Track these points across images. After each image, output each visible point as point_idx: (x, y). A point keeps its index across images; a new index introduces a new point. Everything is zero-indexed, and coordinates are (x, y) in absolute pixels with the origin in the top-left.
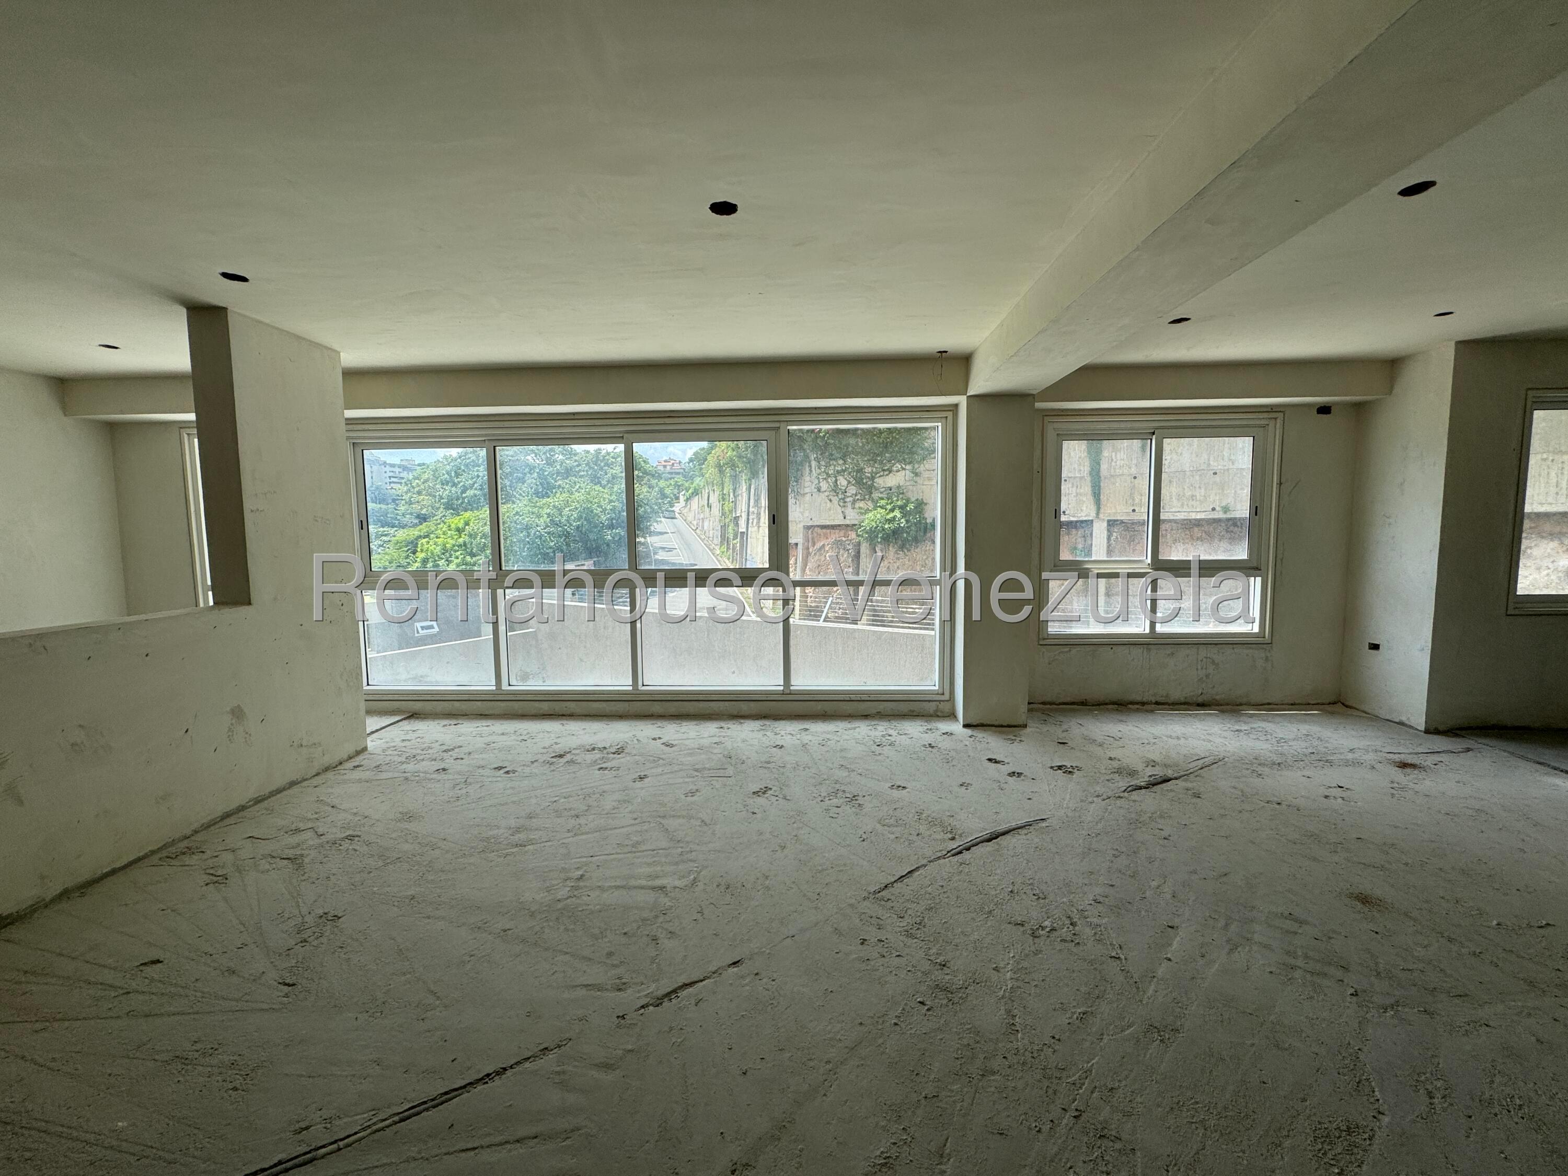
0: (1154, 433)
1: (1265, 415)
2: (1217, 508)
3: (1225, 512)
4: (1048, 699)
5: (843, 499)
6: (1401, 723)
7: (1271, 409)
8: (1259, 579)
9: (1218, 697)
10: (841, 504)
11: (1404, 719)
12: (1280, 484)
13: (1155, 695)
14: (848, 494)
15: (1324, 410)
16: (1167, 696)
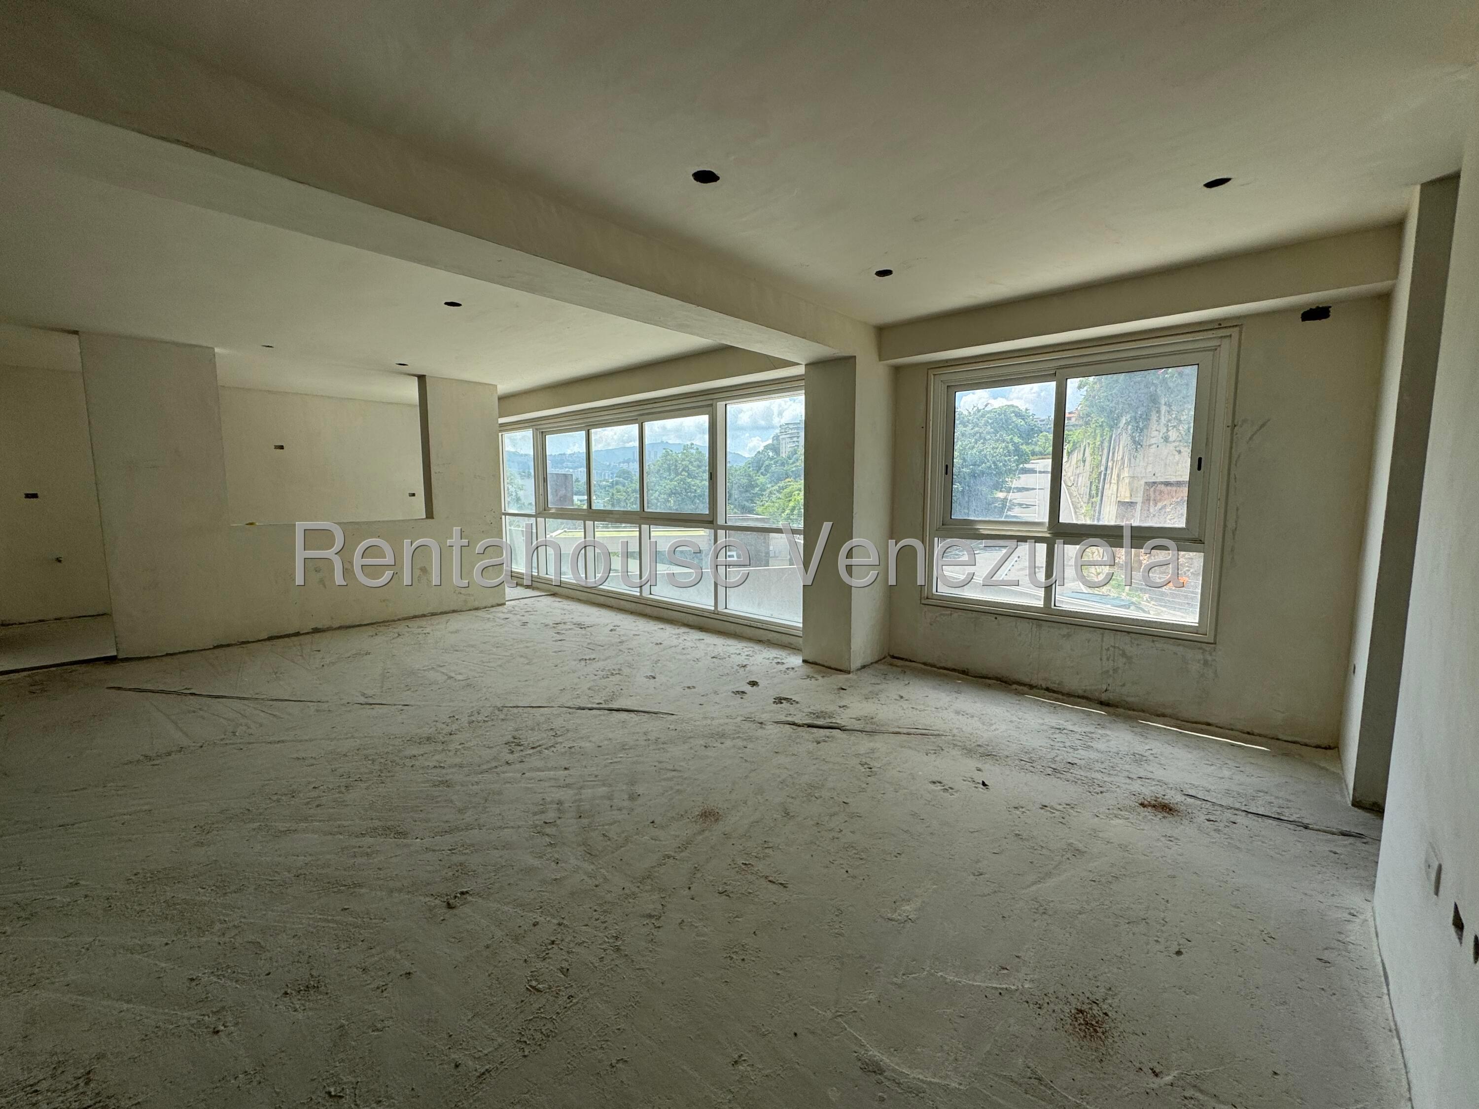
0: (1051, 375)
4: (930, 661)
7: (1219, 324)
8: (1200, 556)
12: (1233, 425)
13: (1045, 679)
15: (1316, 312)
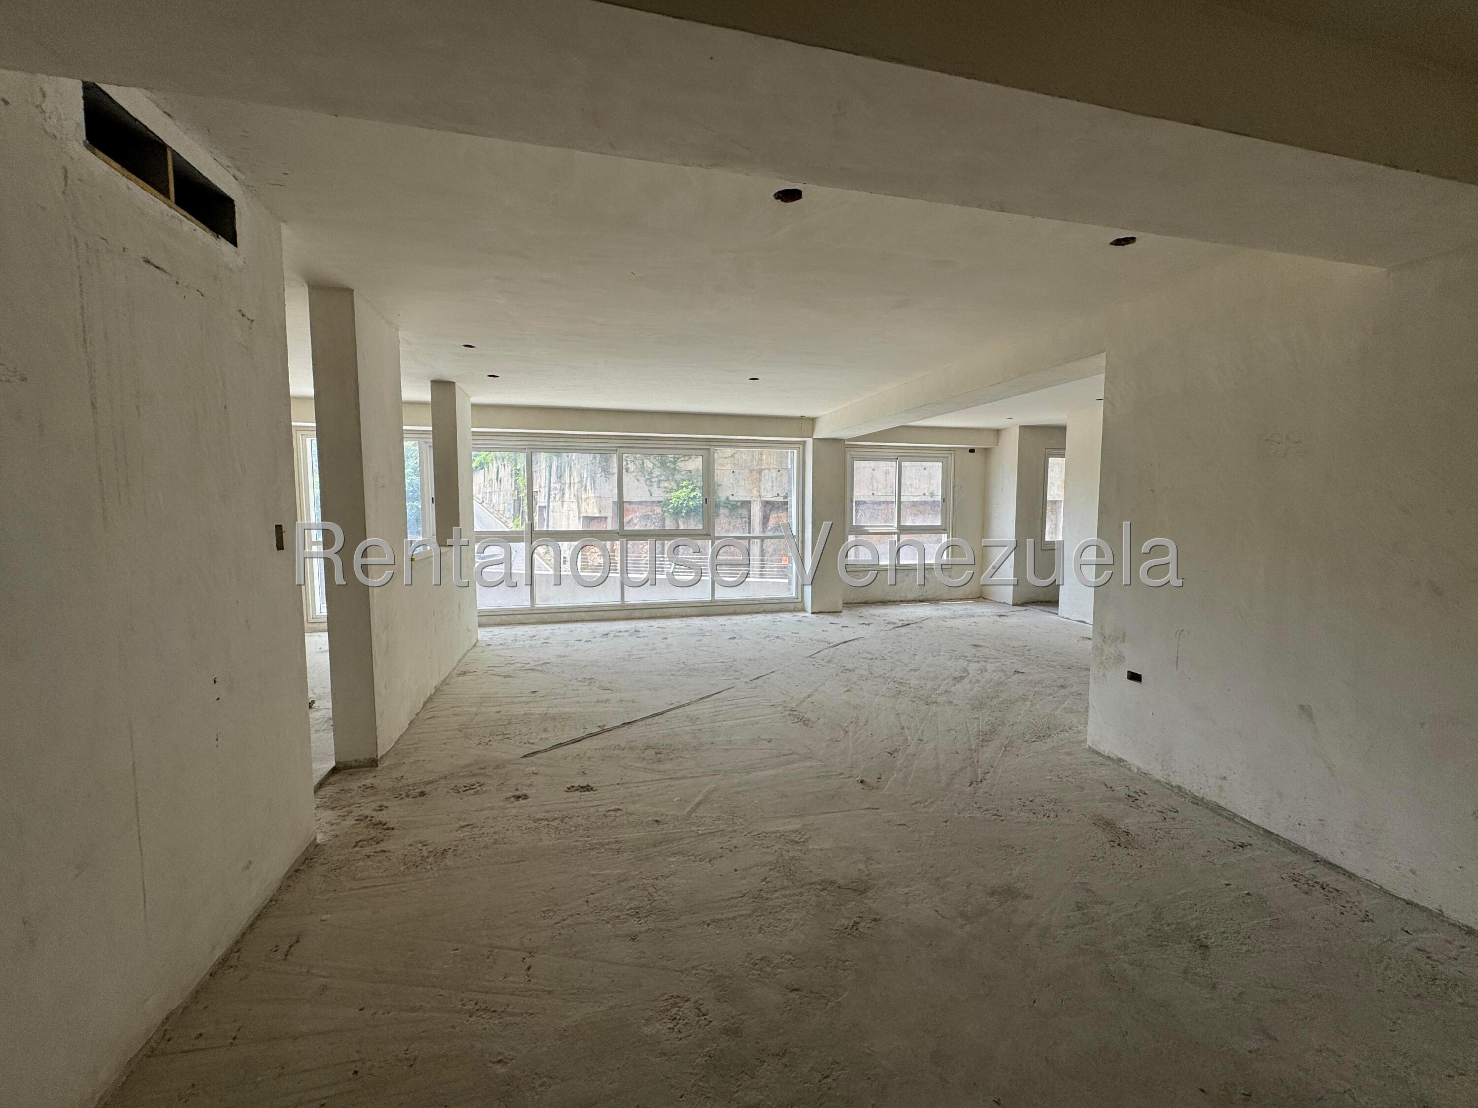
0: (897, 459)
1: (948, 452)
2: (927, 494)
3: (932, 497)
4: (851, 602)
5: (650, 479)
6: (1004, 603)
7: (949, 449)
8: (946, 535)
9: (929, 597)
10: (648, 483)
11: (1005, 601)
12: (954, 487)
13: (900, 597)
14: (653, 475)
15: (972, 451)
16: (905, 597)
